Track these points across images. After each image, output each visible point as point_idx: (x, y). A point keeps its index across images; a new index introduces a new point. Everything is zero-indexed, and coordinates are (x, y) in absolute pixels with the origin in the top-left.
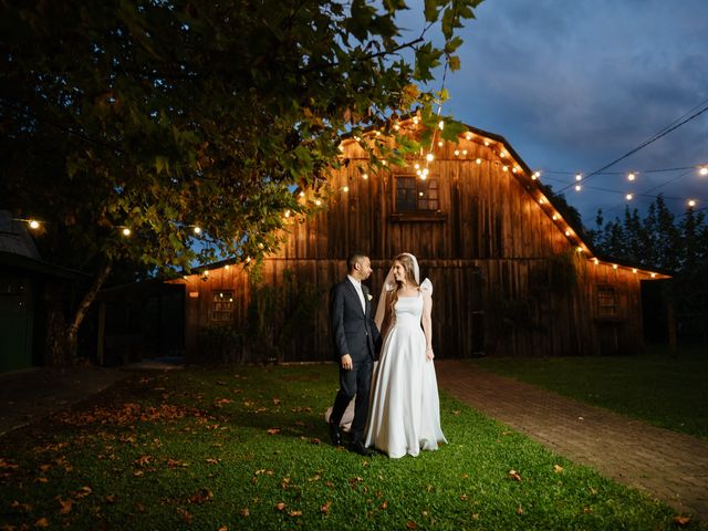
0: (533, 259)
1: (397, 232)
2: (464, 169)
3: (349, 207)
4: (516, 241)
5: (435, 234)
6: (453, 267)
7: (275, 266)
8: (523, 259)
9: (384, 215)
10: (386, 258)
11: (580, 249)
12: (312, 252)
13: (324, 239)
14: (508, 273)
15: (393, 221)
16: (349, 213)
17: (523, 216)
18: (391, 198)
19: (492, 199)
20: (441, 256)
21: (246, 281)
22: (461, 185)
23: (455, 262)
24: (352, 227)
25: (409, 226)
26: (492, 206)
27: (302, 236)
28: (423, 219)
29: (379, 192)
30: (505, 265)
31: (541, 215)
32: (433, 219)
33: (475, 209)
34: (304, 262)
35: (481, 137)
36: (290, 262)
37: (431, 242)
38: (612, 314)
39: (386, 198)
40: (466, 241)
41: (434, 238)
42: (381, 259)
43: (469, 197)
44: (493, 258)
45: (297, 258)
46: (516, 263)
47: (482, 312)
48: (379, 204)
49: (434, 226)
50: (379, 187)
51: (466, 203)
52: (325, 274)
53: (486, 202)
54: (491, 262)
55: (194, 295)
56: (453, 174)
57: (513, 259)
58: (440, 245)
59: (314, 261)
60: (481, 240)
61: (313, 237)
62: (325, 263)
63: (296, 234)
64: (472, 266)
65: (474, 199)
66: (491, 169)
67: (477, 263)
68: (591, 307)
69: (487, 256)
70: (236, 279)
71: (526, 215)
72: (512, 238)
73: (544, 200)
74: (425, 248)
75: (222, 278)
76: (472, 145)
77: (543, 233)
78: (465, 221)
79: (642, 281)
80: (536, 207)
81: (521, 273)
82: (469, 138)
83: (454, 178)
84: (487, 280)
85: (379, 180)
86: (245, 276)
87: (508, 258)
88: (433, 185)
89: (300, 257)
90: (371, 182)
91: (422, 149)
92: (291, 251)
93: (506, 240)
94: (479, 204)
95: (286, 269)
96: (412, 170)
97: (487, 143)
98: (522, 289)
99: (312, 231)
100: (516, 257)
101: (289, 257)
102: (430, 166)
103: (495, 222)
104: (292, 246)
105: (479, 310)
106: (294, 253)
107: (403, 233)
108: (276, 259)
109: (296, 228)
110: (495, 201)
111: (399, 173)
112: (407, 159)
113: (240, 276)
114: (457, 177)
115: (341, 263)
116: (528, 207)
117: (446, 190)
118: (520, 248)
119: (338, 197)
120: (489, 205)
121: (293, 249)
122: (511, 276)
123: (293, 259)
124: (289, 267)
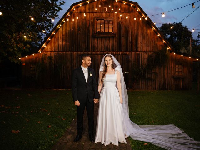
0: (150, 52)
1: (96, 41)
2: (123, 16)
3: (78, 32)
4: (143, 44)
5: (111, 42)
6: (118, 55)
7: (51, 54)
8: (146, 52)
9: (91, 34)
10: (91, 51)
11: (168, 48)
12: (64, 49)
13: (68, 44)
14: (140, 57)
15: (94, 37)
16: (78, 34)
17: (147, 34)
18: (94, 27)
19: (134, 28)
20: (113, 50)
22: (122, 22)
23: (119, 53)
24: (79, 39)
25: (101, 39)
26: (134, 31)
27: (60, 43)
28: (106, 36)
29: (89, 25)
30: (139, 54)
31: (154, 34)
32: (109, 36)
33: (127, 32)
35: (129, 3)
36: (56, 52)
37: (109, 45)
38: (180, 74)
39: (92, 28)
40: (123, 44)
41: (110, 43)
42: (90, 51)
43: (125, 27)
44: (134, 51)
46: (143, 53)
47: (129, 72)
48: (89, 30)
49: (111, 39)
50: (89, 24)
51: (124, 29)
52: (69, 57)
53: (132, 29)
54: (133, 53)
55: (24, 64)
57: (142, 52)
58: (113, 46)
59: (65, 52)
60: (129, 44)
61: (64, 43)
62: (69, 53)
63: (58, 42)
64: (126, 54)
65: (127, 28)
67: (127, 53)
68: (172, 71)
69: (132, 50)
70: (38, 59)
71: (148, 34)
72: (142, 43)
74: (107, 47)
75: (33, 58)
76: (127, 6)
77: (155, 42)
78: (123, 37)
79: (193, 61)
80: (152, 31)
81: (145, 58)
82: (124, 4)
83: (119, 20)
84: (131, 60)
85: (89, 21)
86: (41, 57)
87: (140, 51)
88: (111, 23)
89: (60, 50)
90: (86, 22)
91: (106, 8)
92: (57, 48)
93: (139, 44)
94: (129, 30)
95: (55, 55)
96: (103, 16)
97: (132, 6)
98: (145, 64)
99: (64, 41)
100: (143, 51)
101: (56, 51)
102: (110, 15)
103: (135, 37)
104: (57, 46)
105: (128, 72)
106: (57, 49)
107: (98, 41)
108: (51, 51)
109: (58, 40)
110: (135, 28)
111: (97, 18)
112: (101, 12)
113: (39, 57)
114: (120, 19)
115: (75, 53)
116: (149, 31)
117: (116, 24)
118: (145, 47)
119: (74, 28)
120: (133, 30)
121: (57, 47)
122: (141, 58)
123: (57, 51)
124: (56, 54)
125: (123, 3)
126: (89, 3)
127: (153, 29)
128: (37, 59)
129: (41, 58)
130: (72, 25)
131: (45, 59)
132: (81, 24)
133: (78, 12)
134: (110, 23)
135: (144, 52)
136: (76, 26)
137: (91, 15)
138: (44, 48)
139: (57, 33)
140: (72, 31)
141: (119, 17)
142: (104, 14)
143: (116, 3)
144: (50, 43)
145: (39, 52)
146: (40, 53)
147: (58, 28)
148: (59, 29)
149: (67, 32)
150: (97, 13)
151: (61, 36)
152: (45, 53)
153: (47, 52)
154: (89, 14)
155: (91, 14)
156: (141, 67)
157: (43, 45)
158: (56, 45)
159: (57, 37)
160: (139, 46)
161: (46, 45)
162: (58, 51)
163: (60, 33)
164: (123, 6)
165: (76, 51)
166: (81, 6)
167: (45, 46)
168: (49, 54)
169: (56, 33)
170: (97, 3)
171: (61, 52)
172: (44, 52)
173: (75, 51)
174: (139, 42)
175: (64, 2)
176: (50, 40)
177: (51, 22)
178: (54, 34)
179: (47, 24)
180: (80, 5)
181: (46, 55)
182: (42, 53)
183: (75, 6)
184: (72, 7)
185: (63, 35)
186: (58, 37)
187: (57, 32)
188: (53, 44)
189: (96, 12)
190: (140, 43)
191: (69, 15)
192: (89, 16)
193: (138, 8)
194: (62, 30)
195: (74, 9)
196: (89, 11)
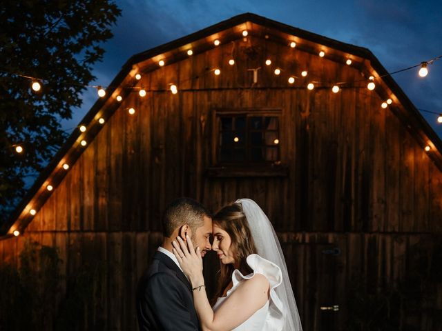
0: (415, 233)
2: (317, 101)
6: (296, 244)
7: (54, 241)
8: (400, 233)
9: (199, 169)
12: (101, 221)
13: (117, 203)
14: (376, 254)
17: (404, 170)
18: (210, 144)
19: (357, 145)
21: (19, 260)
22: (313, 125)
23: (300, 236)
25: (234, 184)
27: (89, 201)
28: (252, 174)
29: (194, 136)
30: (373, 243)
31: (431, 169)
32: (266, 174)
33: (331, 161)
34: (91, 235)
35: (340, 53)
36: (74, 235)
39: (203, 145)
40: (316, 205)
44: (355, 232)
45: (82, 230)
47: (336, 308)
48: (193, 154)
49: (271, 185)
50: (194, 129)
51: (319, 150)
54: (353, 237)
56: (300, 109)
57: (385, 233)
59: (104, 234)
61: (103, 201)
62: (118, 236)
63: (82, 198)
64: (325, 243)
65: (331, 145)
66: (357, 100)
67: (331, 237)
69: (347, 228)
70: (7, 259)
71: (407, 169)
72: (385, 203)
73: (430, 147)
76: (331, 66)
78: (315, 177)
80: (424, 156)
81: (395, 255)
82: (322, 54)
83: (303, 115)
84: (345, 262)
85: (194, 119)
86: (19, 253)
87: (378, 232)
88: (272, 126)
89: (86, 228)
90: (181, 124)
91: (255, 73)
92: (75, 220)
93: (376, 205)
94: (339, 152)
95: (68, 245)
96: (241, 104)
97: (349, 62)
98: (395, 276)
99: (102, 193)
100: (389, 230)
101: (72, 229)
102: (268, 98)
103: (360, 178)
104: (76, 214)
105: (332, 305)
106: (78, 223)
107: (226, 195)
108: (56, 232)
109: (82, 189)
110: (361, 147)
111: (223, 109)
112: (235, 89)
113: (13, 253)
114: (307, 113)
115: (140, 236)
116: (411, 158)
117: (290, 132)
118: (396, 217)
119: (137, 145)
120: (353, 153)
121: (77, 217)
122: (380, 258)
123: (77, 231)
124: (72, 242)
125: (317, 54)
126: (190, 53)
127: (427, 149)
128: (4, 258)
129: (20, 256)
130: (129, 136)
131: (34, 259)
132: (161, 131)
133: (153, 88)
134: (269, 128)
135: (390, 233)
136: (146, 139)
137: (199, 97)
138: (30, 218)
139: (77, 166)
140: (130, 157)
141: (300, 107)
142: (247, 96)
143: (291, 55)
144: (52, 203)
145: (12, 235)
146: (17, 238)
147: (80, 145)
148: (84, 148)
149: (113, 163)
150: (220, 89)
151: (92, 173)
152: (35, 237)
153: (43, 232)
154: (191, 94)
155: (199, 93)
156: (379, 289)
157: (24, 207)
158: (73, 207)
159: (75, 179)
160: (374, 213)
161: (38, 209)
162: (78, 228)
163: (86, 164)
164: (316, 64)
165: (146, 231)
166: (162, 63)
167: (33, 212)
168: (47, 240)
169: (71, 163)
170: (223, 55)
171: (90, 234)
172: (29, 232)
173: (142, 230)
174: (375, 199)
175: (101, 51)
176: (50, 188)
177: (58, 128)
178: (66, 167)
179: (43, 135)
180: (160, 60)
181: (36, 243)
182: (23, 239)
183: (141, 64)
184: (131, 69)
185: (97, 173)
186: (81, 180)
187: (78, 162)
188: (61, 204)
189: (216, 87)
190: (378, 200)
191: (119, 99)
192: (190, 102)
193: (372, 69)
194: (96, 153)
195: (138, 77)
196: (193, 84)
